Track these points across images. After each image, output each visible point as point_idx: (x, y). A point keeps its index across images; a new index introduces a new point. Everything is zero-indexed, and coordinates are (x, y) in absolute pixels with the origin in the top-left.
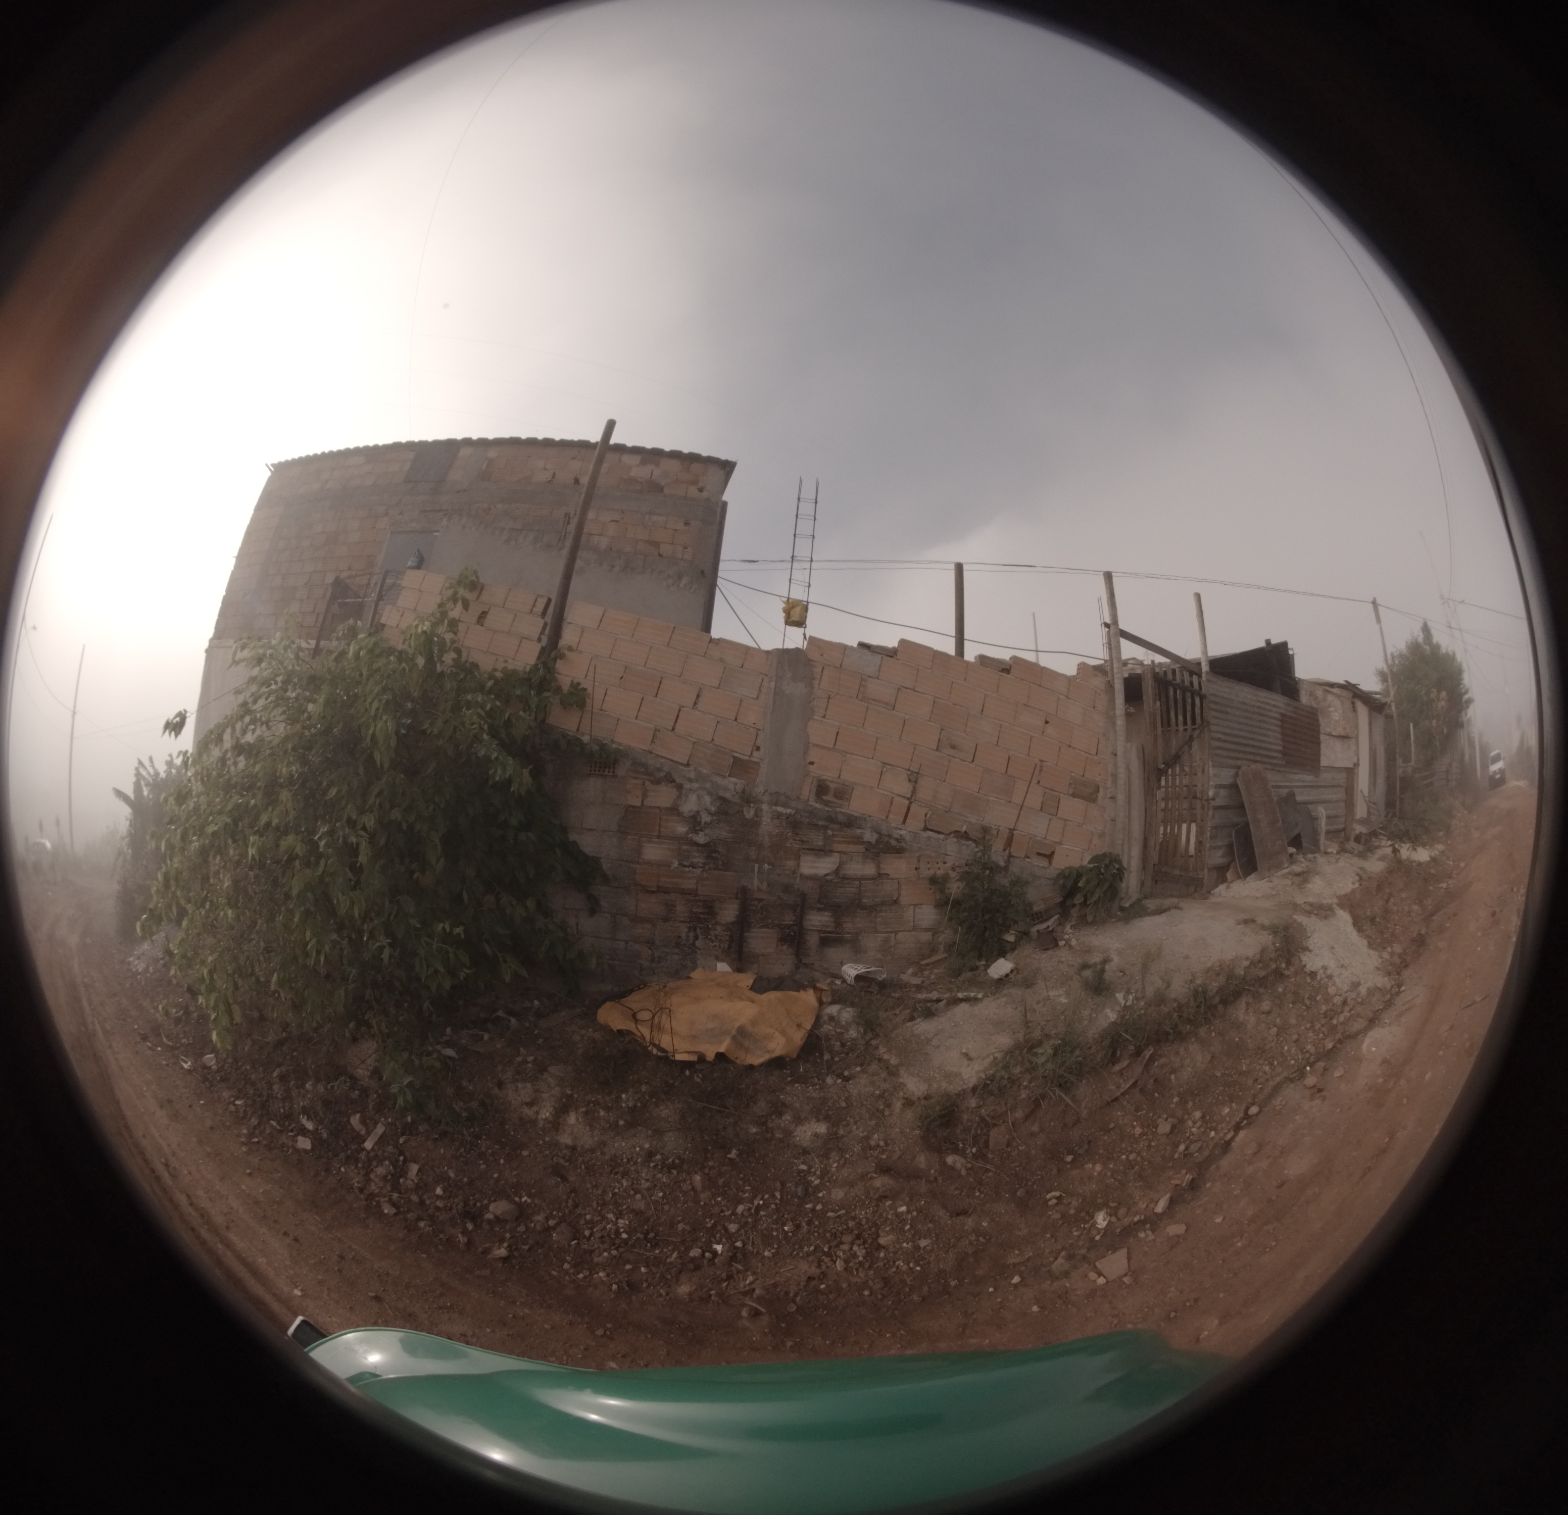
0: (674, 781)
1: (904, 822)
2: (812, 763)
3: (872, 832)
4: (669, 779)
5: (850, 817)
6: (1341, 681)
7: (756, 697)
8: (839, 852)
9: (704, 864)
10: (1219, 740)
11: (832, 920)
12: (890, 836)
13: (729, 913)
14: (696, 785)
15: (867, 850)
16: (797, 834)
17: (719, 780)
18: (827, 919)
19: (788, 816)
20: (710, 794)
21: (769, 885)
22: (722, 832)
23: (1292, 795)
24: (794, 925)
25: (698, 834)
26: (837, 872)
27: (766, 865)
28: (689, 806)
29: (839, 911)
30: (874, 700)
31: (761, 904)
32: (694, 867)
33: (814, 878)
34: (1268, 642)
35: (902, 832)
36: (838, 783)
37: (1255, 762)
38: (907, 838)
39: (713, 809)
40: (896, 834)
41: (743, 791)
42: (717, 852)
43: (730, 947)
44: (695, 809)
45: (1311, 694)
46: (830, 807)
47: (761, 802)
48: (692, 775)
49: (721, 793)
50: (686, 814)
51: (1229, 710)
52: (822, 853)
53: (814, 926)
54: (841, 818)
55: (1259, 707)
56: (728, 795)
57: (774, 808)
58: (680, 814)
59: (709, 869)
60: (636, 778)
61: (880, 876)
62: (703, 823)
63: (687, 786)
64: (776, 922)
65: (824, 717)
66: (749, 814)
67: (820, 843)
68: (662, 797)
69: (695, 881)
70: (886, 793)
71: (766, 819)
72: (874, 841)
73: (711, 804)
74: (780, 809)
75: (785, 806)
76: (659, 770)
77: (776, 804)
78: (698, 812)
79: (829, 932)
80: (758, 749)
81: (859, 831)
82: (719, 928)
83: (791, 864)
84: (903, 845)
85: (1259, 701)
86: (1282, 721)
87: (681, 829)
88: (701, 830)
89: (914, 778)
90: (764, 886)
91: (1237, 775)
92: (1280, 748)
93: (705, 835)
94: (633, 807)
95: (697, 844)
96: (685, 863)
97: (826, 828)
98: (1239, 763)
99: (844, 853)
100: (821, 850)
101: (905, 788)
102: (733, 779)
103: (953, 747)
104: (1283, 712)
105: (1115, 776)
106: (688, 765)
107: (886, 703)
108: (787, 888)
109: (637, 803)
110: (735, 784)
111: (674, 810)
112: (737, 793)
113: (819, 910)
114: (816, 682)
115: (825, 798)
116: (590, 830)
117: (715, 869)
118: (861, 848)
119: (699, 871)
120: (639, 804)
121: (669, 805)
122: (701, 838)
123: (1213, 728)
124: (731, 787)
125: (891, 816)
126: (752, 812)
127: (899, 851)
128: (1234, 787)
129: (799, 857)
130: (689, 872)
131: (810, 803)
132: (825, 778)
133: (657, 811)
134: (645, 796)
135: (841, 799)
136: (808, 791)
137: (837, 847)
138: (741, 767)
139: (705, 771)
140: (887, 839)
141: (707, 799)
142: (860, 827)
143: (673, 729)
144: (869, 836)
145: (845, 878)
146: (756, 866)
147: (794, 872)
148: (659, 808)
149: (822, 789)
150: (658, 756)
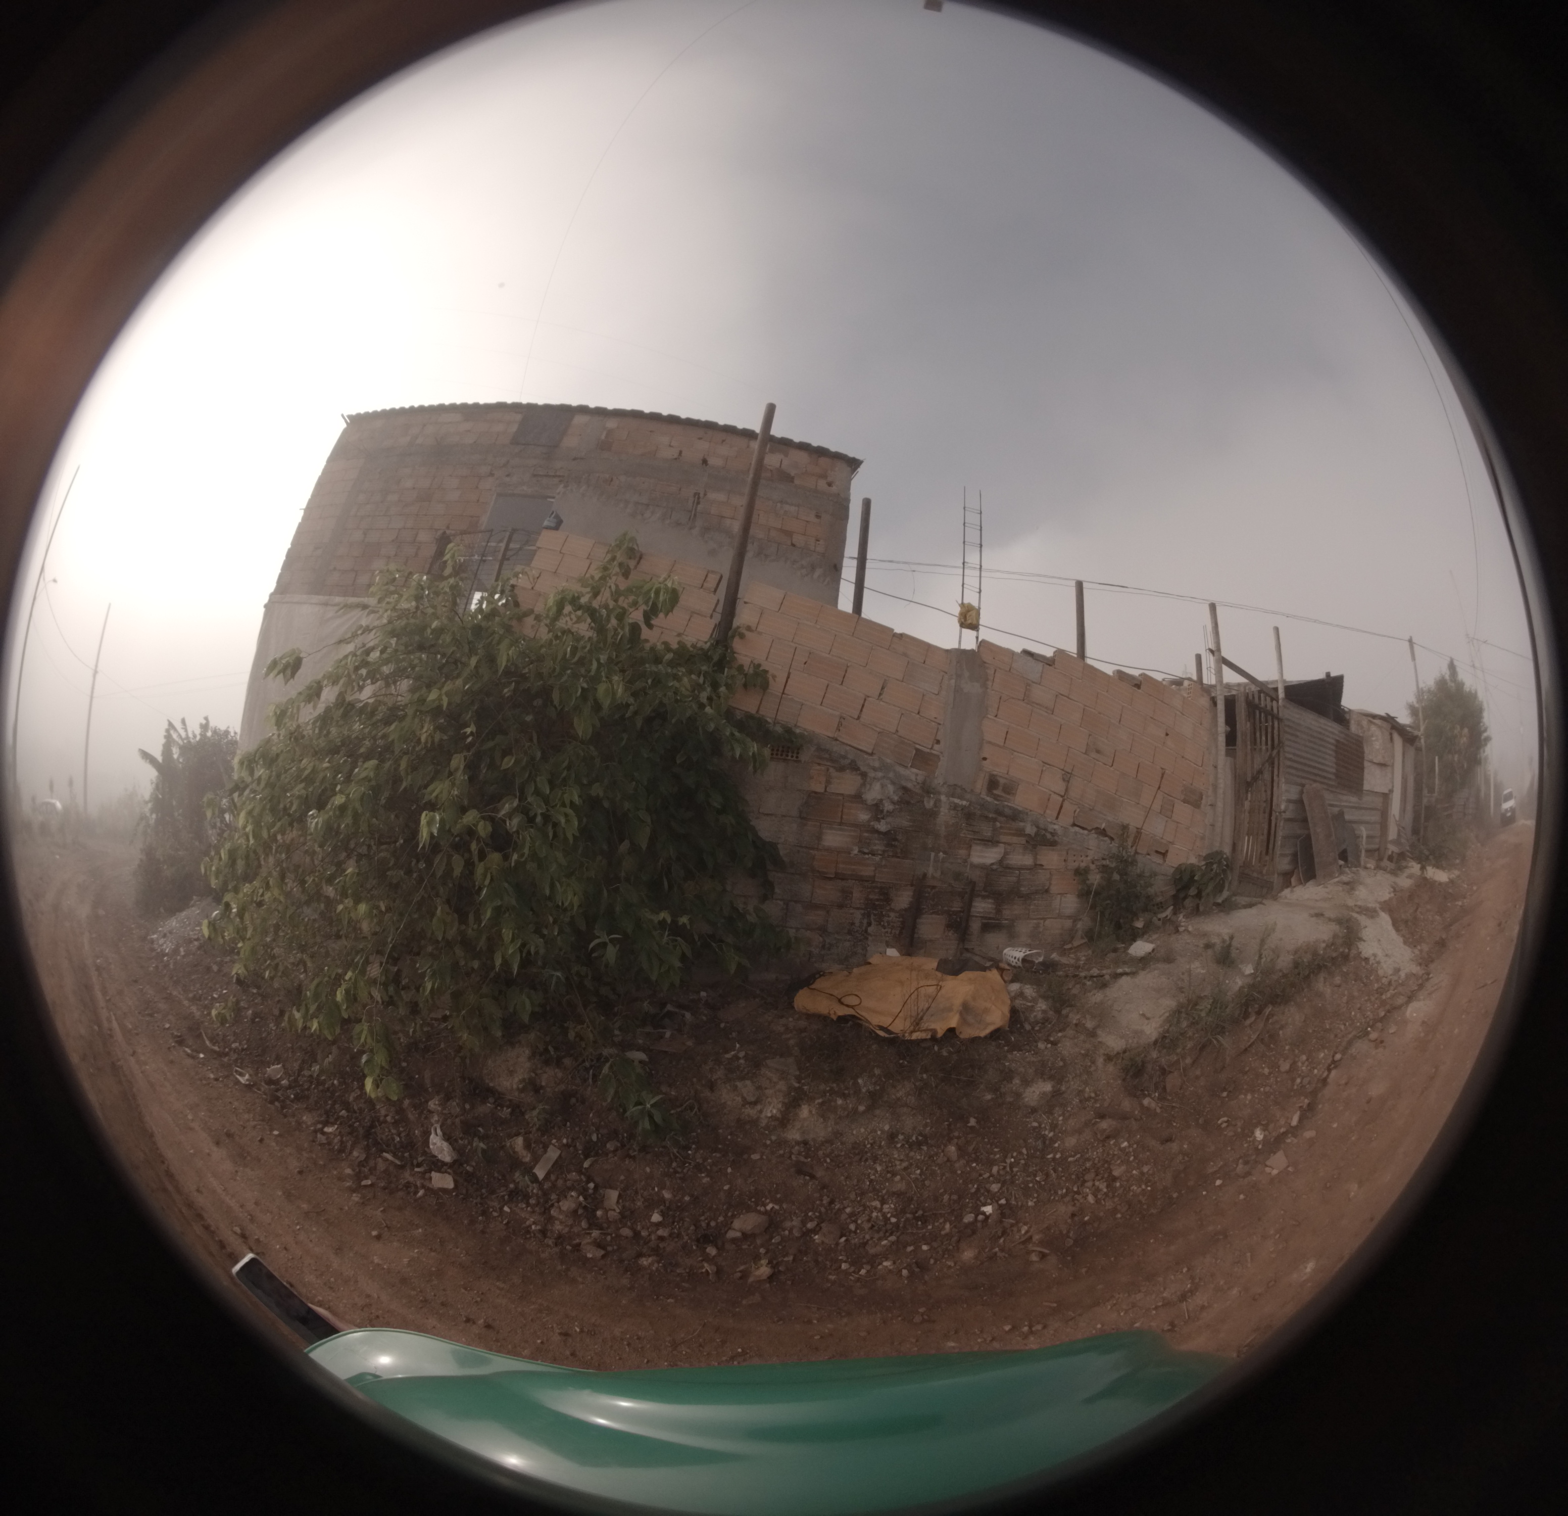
0: (858, 769)
1: (1057, 818)
2: (985, 759)
3: (1032, 825)
4: (854, 767)
5: (1014, 810)
6: (1382, 713)
7: (936, 693)
8: (1004, 843)
9: (884, 851)
10: (1290, 759)
11: (994, 906)
12: (1046, 830)
13: (903, 899)
14: (880, 774)
15: (1027, 842)
16: (970, 825)
17: (901, 770)
18: (990, 906)
19: (963, 808)
20: (893, 783)
21: (942, 873)
22: (904, 821)
23: (1341, 814)
24: (960, 912)
25: (879, 822)
26: (1001, 862)
27: (941, 853)
28: (873, 794)
29: (1000, 898)
30: (1037, 704)
31: (933, 891)
32: (873, 855)
33: (982, 867)
34: (1328, 674)
35: (1056, 827)
36: (1006, 778)
37: (1315, 781)
38: (1060, 832)
39: (896, 798)
40: (1051, 827)
41: (924, 783)
42: (895, 840)
43: (901, 933)
44: (879, 797)
45: (1359, 724)
46: (998, 800)
47: (939, 793)
48: (877, 764)
49: (904, 783)
50: (869, 802)
51: (1298, 734)
52: (990, 843)
53: (979, 912)
54: (1008, 811)
55: (1320, 733)
56: (909, 785)
57: (952, 799)
58: (863, 802)
59: (889, 856)
60: (819, 764)
61: (1037, 866)
62: (885, 811)
63: (872, 774)
64: (946, 908)
65: (996, 716)
66: (929, 804)
67: (989, 834)
68: (846, 784)
69: (874, 869)
70: (1045, 790)
71: (944, 810)
72: (1033, 835)
73: (894, 793)
74: (957, 801)
75: (961, 798)
76: (844, 757)
77: (953, 796)
78: (881, 800)
79: (990, 918)
80: (938, 742)
81: (1022, 824)
82: (892, 914)
83: (962, 852)
84: (1056, 838)
85: (1320, 727)
86: (1336, 746)
87: (864, 816)
88: (883, 818)
89: (1067, 777)
90: (938, 874)
91: (1302, 792)
92: (1334, 771)
93: (887, 823)
94: (816, 793)
95: (878, 832)
96: (866, 851)
97: (995, 820)
98: (1303, 781)
99: (1009, 844)
100: (988, 841)
101: (1060, 787)
102: (914, 770)
103: (1098, 752)
104: (1338, 738)
105: (1215, 787)
106: (872, 754)
107: (1046, 708)
108: (957, 876)
109: (820, 788)
110: (917, 775)
111: (858, 797)
112: (918, 783)
113: (984, 897)
114: (990, 683)
115: (995, 792)
116: (768, 815)
117: (893, 856)
118: (1023, 840)
119: (878, 858)
120: (822, 791)
121: (853, 793)
122: (882, 827)
123: (1287, 749)
124: (913, 777)
125: (1048, 812)
126: (932, 803)
127: (1053, 844)
128: (1300, 802)
129: (971, 846)
130: (868, 859)
131: (982, 796)
132: (995, 773)
133: (841, 798)
134: (828, 782)
135: (1009, 794)
136: (980, 785)
137: (1003, 838)
138: (923, 759)
139: (888, 761)
140: (1044, 832)
141: (891, 788)
142: (1022, 820)
143: (859, 718)
144: (1030, 830)
145: (1008, 867)
146: (933, 854)
147: (965, 861)
148: (842, 795)
149: (993, 783)
150: (843, 743)
